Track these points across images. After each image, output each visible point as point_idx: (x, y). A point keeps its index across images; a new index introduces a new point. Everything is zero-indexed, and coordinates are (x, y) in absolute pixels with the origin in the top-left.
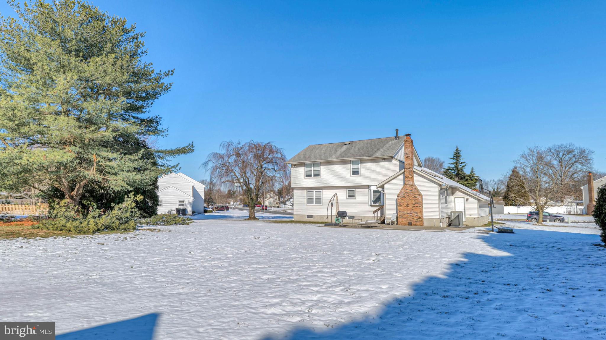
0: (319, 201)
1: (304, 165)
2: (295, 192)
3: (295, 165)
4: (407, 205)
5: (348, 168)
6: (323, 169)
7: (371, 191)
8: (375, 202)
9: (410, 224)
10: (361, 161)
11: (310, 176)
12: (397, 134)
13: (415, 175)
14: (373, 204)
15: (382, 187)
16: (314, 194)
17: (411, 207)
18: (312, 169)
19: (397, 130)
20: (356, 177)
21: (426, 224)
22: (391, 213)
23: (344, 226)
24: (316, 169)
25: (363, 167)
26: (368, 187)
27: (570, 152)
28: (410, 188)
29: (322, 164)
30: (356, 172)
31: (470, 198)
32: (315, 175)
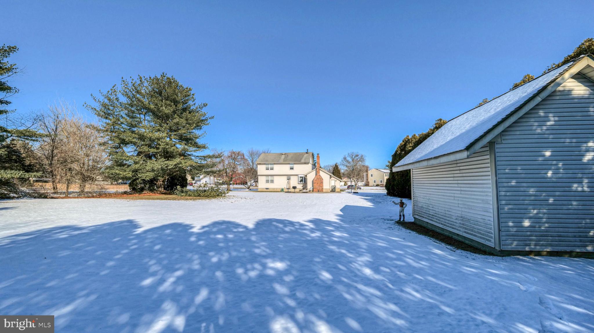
0: (272, 181)
1: (265, 164)
2: (259, 177)
3: (260, 164)
4: (318, 184)
5: (288, 166)
6: (275, 167)
7: (298, 177)
8: (300, 182)
9: (318, 191)
10: (295, 164)
11: (268, 169)
12: (307, 151)
13: (320, 171)
14: (299, 183)
15: (306, 176)
16: (270, 178)
17: (319, 184)
18: (270, 166)
19: (307, 150)
20: (292, 170)
21: (324, 191)
22: (310, 186)
23: (290, 192)
24: (272, 166)
25: (295, 166)
26: (297, 175)
27: (357, 156)
28: (319, 176)
29: (274, 164)
30: (292, 168)
31: (337, 180)
32: (270, 169)
